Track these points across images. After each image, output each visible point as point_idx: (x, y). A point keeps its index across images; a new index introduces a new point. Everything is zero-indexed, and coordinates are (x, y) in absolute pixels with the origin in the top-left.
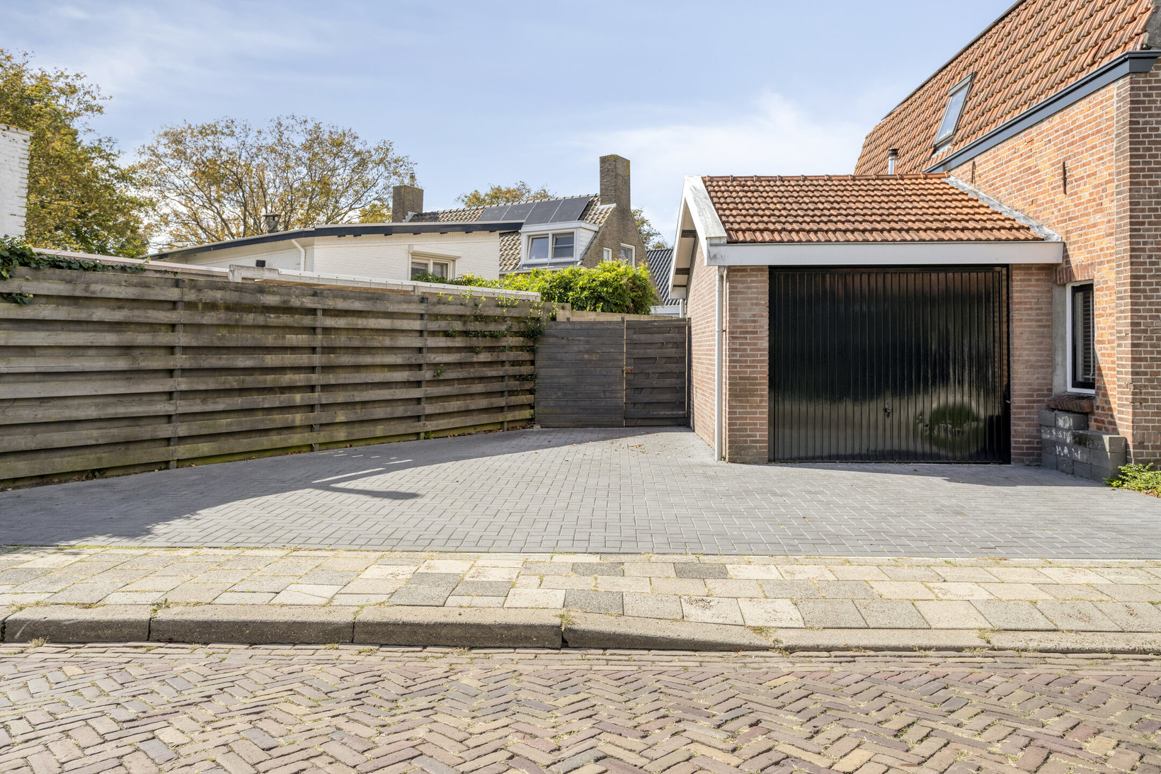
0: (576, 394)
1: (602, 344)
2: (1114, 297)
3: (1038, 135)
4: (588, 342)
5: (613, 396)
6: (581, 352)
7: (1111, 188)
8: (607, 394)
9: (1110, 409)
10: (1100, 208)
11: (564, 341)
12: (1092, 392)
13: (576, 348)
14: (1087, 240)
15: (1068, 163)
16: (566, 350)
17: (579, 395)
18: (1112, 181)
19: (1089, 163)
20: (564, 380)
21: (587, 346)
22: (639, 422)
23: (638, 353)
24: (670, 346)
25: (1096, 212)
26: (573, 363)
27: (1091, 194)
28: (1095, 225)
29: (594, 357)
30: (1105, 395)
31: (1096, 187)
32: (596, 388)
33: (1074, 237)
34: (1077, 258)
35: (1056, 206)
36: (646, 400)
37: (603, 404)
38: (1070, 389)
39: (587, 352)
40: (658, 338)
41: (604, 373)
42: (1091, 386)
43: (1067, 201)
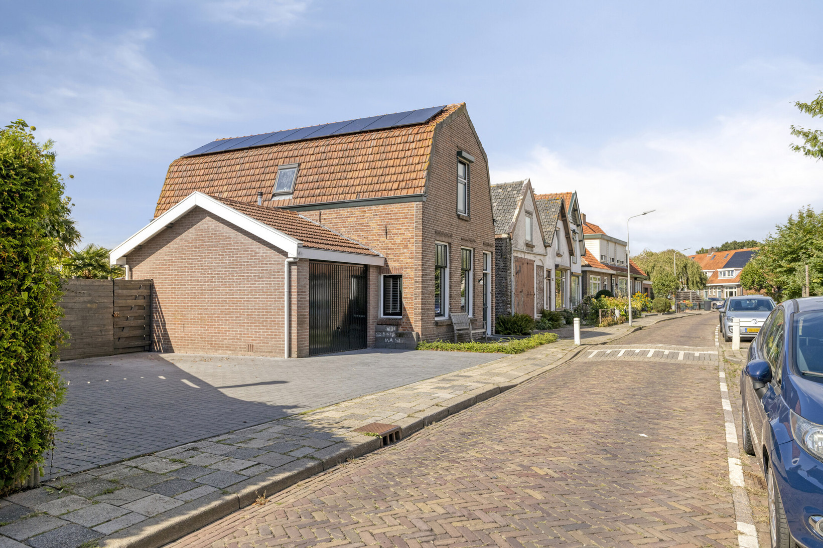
0: (82, 334)
1: (99, 296)
2: (413, 281)
3: (368, 210)
4: (90, 295)
5: (106, 333)
6: (85, 302)
7: (412, 241)
8: (103, 333)
9: (410, 323)
10: (406, 247)
11: (73, 294)
12: (401, 317)
13: (82, 299)
14: (399, 259)
15: (388, 227)
16: (74, 301)
17: (84, 334)
18: (413, 238)
19: (401, 229)
20: (73, 324)
21: (89, 298)
22: (121, 351)
23: (122, 303)
24: (141, 297)
25: (404, 248)
26: (79, 311)
27: (401, 241)
28: (404, 253)
29: (94, 306)
30: (408, 318)
31: (404, 239)
32: (95, 328)
33: (391, 256)
34: (392, 265)
35: (380, 242)
36: (127, 335)
37: (100, 340)
38: (382, 316)
39: (89, 302)
40: (134, 292)
41: (100, 317)
42: (400, 314)
43: (388, 242)
